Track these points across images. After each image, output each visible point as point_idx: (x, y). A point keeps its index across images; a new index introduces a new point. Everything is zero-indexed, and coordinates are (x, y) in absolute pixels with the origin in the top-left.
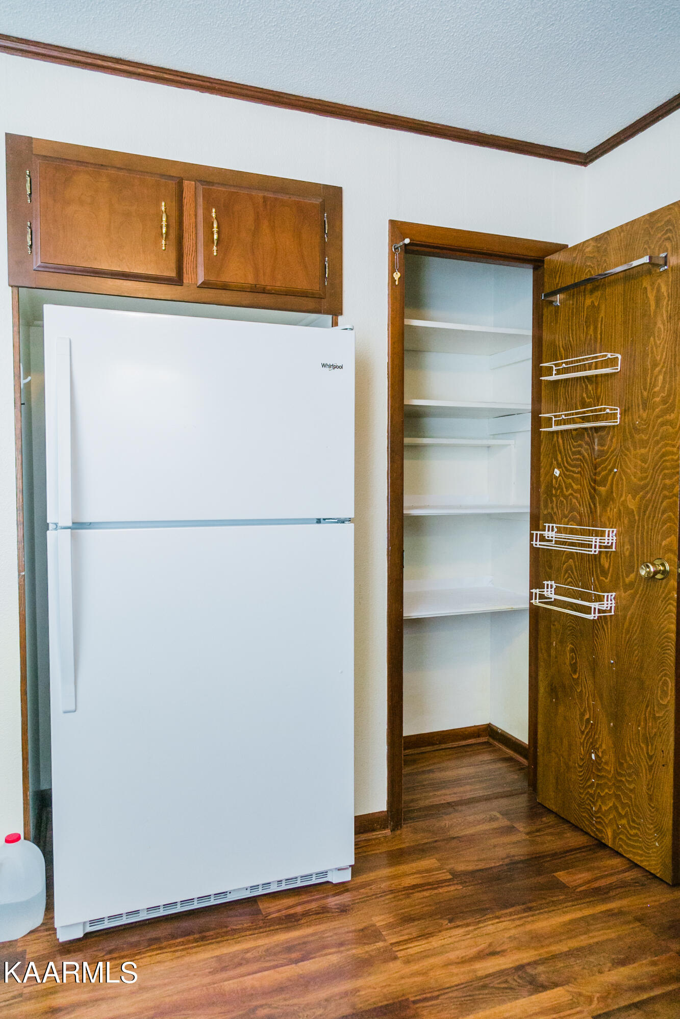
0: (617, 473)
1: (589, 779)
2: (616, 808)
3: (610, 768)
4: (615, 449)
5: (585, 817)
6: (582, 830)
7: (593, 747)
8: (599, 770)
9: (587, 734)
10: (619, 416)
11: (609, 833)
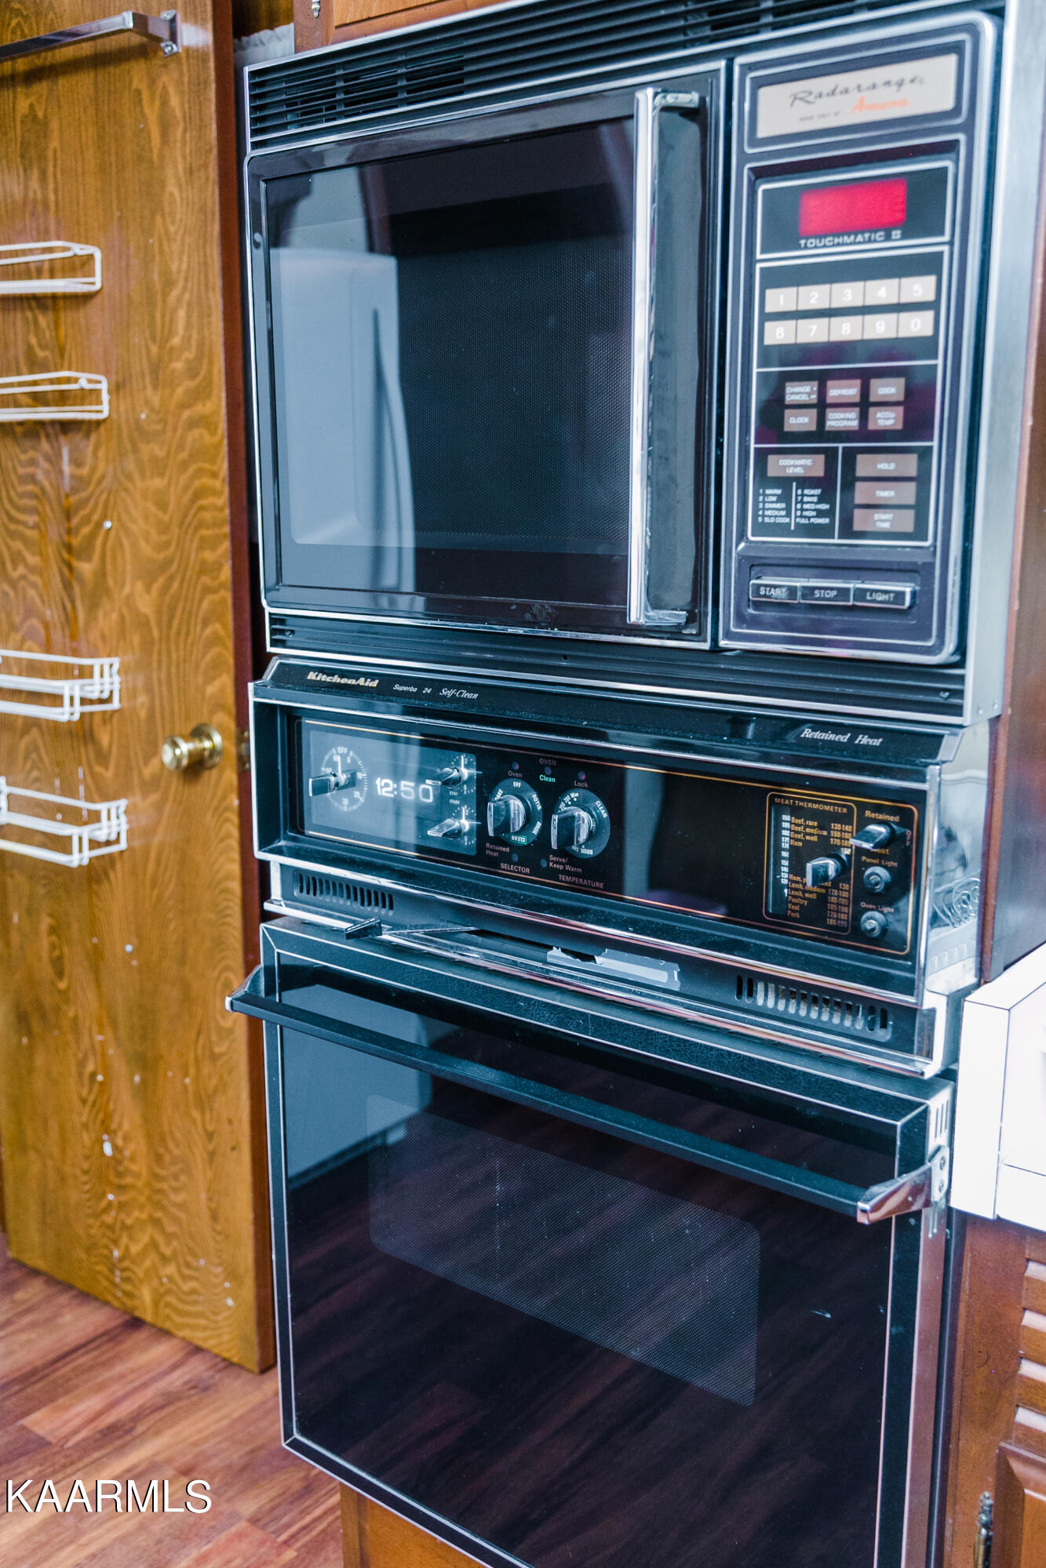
0: (112, 534)
1: (103, 1195)
2: (153, 1244)
3: (140, 1167)
4: (103, 477)
5: (100, 1272)
6: (96, 1299)
7: (106, 1127)
8: (120, 1175)
9: (94, 1103)
10: (105, 397)
11: (146, 1294)
